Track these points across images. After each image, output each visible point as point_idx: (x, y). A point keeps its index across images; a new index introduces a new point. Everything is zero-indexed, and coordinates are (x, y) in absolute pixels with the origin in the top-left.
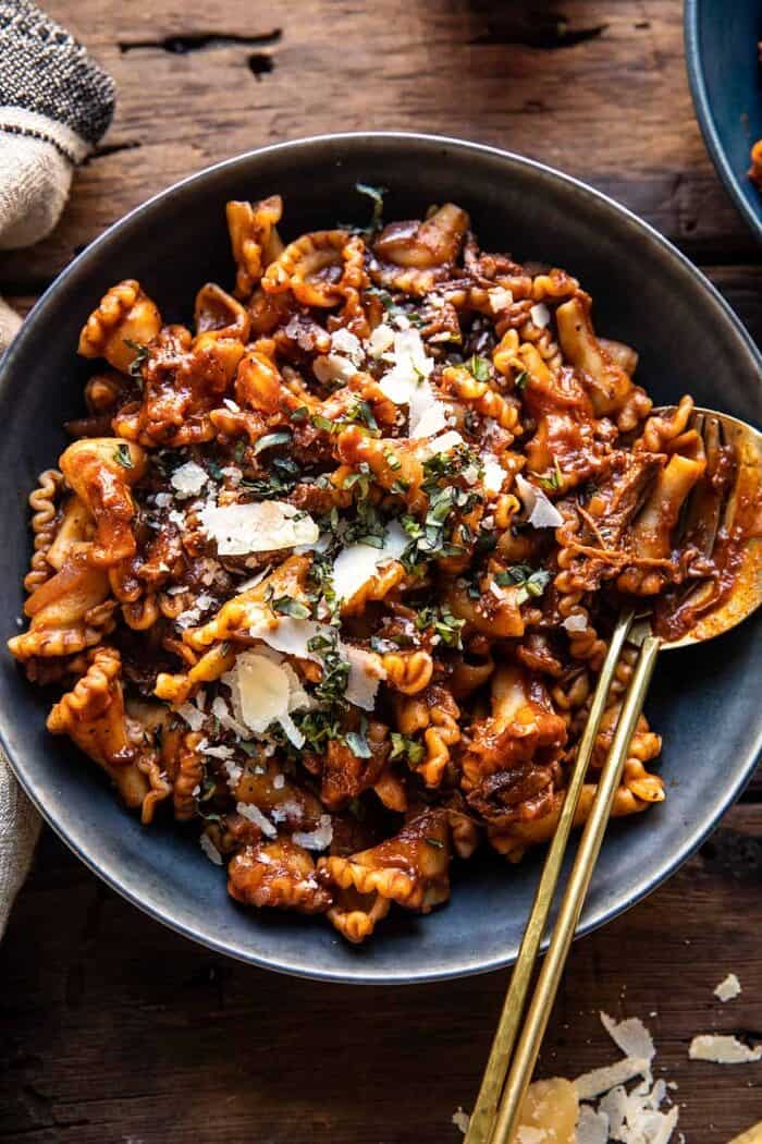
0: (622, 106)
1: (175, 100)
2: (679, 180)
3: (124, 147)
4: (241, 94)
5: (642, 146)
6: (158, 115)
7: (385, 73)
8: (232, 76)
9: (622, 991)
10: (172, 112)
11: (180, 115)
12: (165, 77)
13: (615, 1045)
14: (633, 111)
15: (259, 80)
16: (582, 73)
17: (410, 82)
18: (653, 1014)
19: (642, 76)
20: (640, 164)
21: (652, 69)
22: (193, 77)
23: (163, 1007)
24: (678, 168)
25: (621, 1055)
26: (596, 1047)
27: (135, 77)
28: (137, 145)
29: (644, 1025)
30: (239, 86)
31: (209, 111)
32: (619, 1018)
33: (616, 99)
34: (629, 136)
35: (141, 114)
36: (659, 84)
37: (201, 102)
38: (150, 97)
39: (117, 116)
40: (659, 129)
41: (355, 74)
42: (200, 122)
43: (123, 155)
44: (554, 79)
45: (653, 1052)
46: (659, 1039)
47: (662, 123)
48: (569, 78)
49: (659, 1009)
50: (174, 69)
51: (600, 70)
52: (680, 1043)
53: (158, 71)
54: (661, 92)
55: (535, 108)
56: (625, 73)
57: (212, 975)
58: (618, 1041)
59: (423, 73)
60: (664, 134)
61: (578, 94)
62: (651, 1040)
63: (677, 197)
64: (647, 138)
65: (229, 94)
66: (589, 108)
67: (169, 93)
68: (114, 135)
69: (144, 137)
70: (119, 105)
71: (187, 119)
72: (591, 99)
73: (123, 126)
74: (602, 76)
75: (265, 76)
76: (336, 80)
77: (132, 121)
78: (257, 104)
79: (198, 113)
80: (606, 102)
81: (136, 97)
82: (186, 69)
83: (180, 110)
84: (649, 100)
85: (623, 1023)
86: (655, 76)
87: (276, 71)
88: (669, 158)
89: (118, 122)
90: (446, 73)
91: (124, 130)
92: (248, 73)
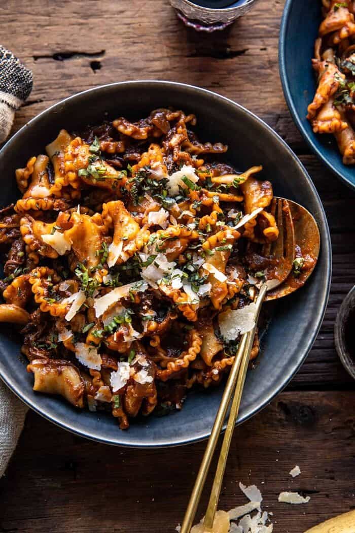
0: (255, 85)
1: (57, 81)
2: (279, 117)
3: (36, 102)
4: (87, 78)
5: (262, 102)
6: (51, 88)
7: (150, 69)
8: (83, 70)
9: (249, 473)
10: (57, 86)
11: (60, 88)
12: (54, 71)
13: (246, 496)
14: (259, 87)
15: (95, 72)
16: (237, 70)
17: (161, 74)
18: (263, 483)
19: (263, 71)
20: (262, 110)
21: (268, 68)
22: (66, 71)
23: (50, 479)
24: (278, 112)
25: (248, 501)
26: (237, 497)
27: (40, 71)
28: (41, 101)
29: (258, 488)
30: (86, 75)
31: (73, 86)
32: (247, 484)
33: (251, 81)
34: (257, 98)
35: (44, 88)
36: (270, 75)
37: (69, 82)
38: (47, 80)
39: (33, 88)
40: (271, 95)
41: (138, 70)
42: (69, 91)
43: (35, 105)
44: (225, 72)
45: (262, 499)
46: (264, 494)
47: (272, 92)
48: (231, 72)
49: (265, 481)
50: (58, 67)
51: (244, 69)
52: (274, 495)
53: (51, 68)
54: (272, 78)
55: (216, 85)
56: (255, 70)
57: (71, 465)
58: (247, 495)
59: (167, 70)
60: (273, 97)
61: (235, 79)
62: (261, 494)
63: (277, 125)
64: (265, 99)
65: (82, 79)
66: (240, 85)
67: (55, 78)
68: (32, 97)
69: (44, 97)
70: (34, 84)
71: (63, 90)
72: (241, 81)
73: (36, 92)
74: (246, 71)
75: (97, 71)
76: (129, 73)
77: (40, 90)
78: (94, 83)
79: (68, 87)
80: (247, 83)
81: (41, 80)
82: (63, 67)
83: (60, 85)
84: (266, 82)
85: (249, 487)
86: (269, 71)
87: (102, 68)
88: (274, 107)
89: (33, 91)
90: (177, 69)
91: (36, 94)
92: (90, 69)
